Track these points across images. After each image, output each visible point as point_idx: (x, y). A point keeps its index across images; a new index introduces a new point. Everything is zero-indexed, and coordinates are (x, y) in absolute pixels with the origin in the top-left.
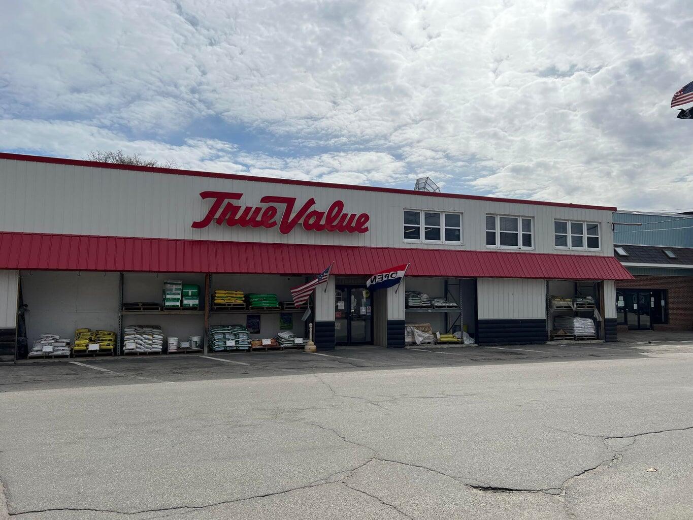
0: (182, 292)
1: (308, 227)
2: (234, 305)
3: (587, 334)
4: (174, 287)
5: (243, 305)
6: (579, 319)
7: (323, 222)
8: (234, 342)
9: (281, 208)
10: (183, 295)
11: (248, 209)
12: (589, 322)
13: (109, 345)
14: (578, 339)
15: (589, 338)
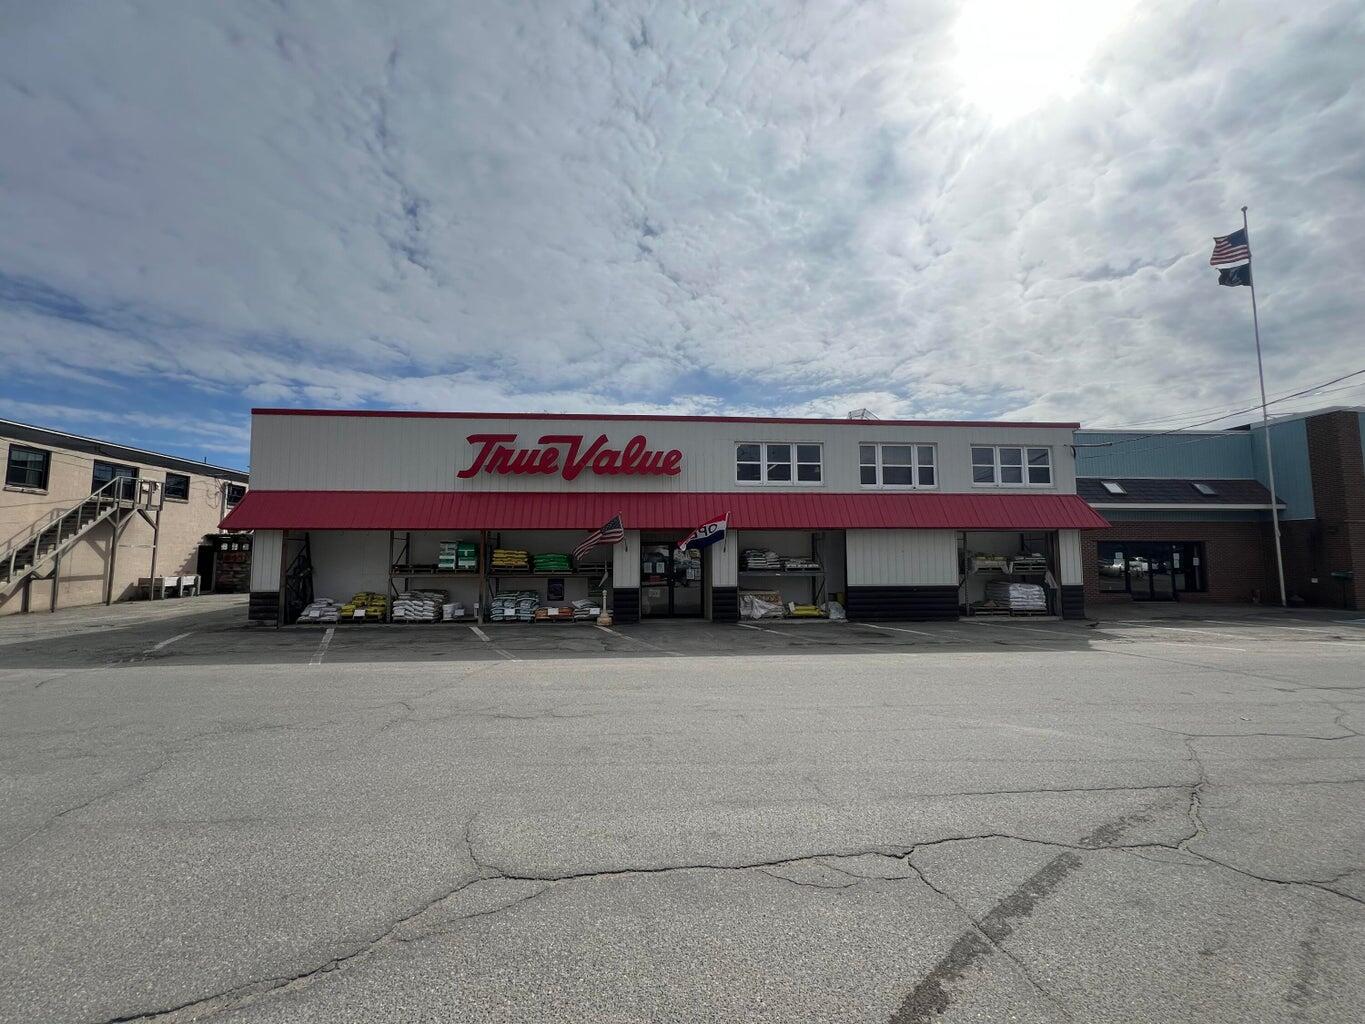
0: (457, 552)
1: (598, 470)
2: (516, 567)
3: (1032, 608)
4: (447, 546)
5: (526, 567)
6: (1017, 585)
7: (618, 463)
8: (513, 610)
9: (564, 449)
10: (459, 556)
11: (523, 453)
12: (1036, 590)
13: (375, 611)
14: (1016, 615)
15: (1035, 613)
